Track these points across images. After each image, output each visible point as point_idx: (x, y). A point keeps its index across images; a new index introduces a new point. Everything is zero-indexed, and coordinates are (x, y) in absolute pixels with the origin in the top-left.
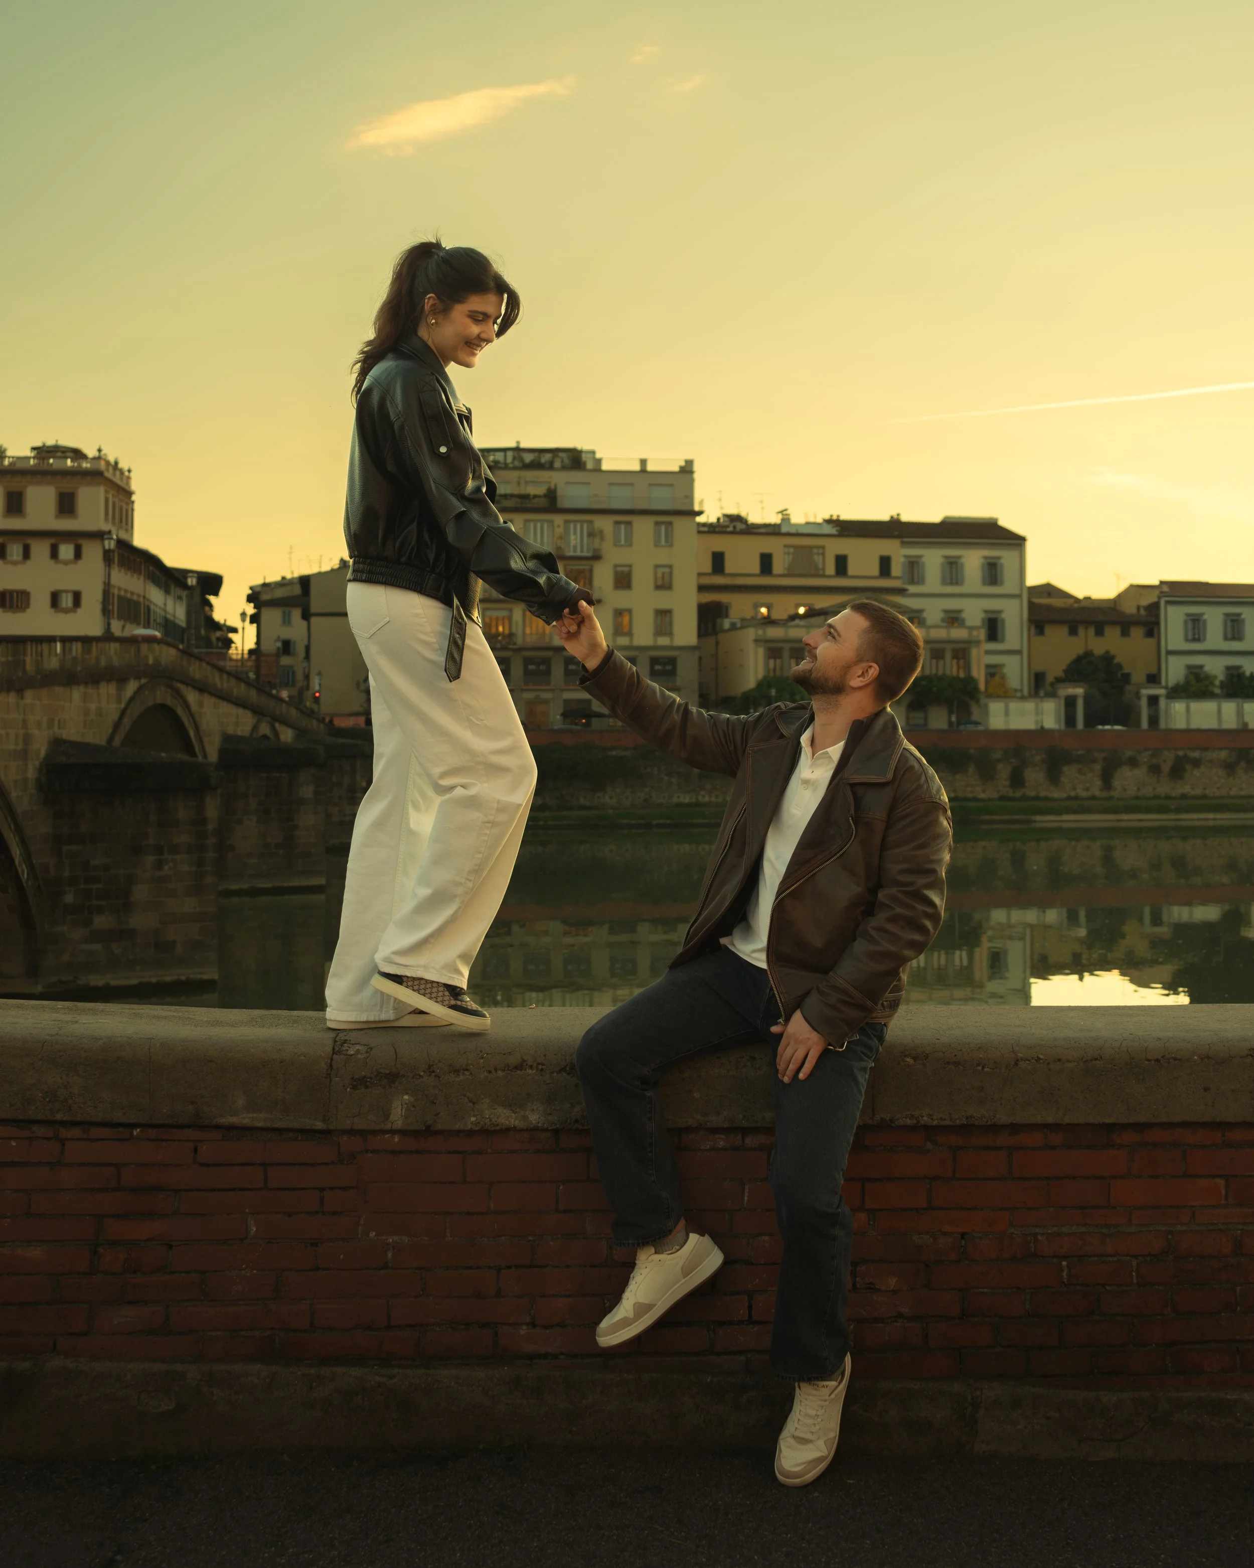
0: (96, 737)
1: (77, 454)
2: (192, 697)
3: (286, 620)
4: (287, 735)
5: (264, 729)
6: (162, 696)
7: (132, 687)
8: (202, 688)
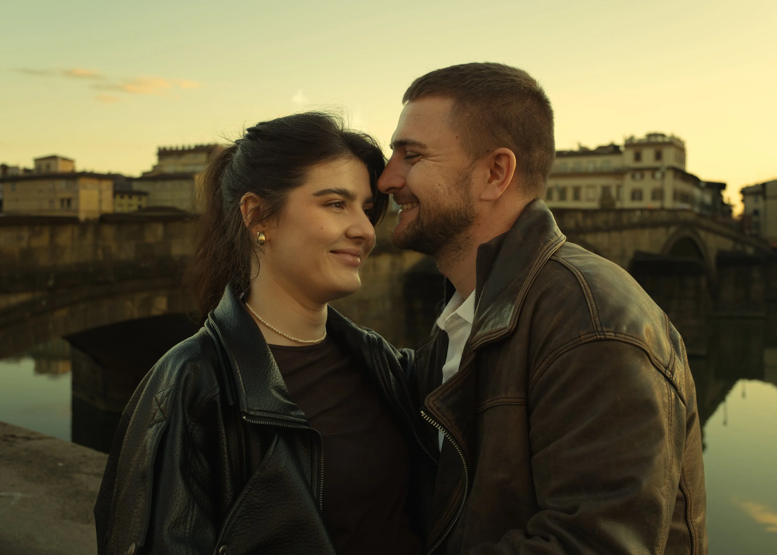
0: (656, 250)
1: (663, 136)
2: (702, 234)
3: (756, 201)
4: (750, 251)
5: (739, 247)
6: (687, 233)
7: (673, 230)
8: (708, 230)
